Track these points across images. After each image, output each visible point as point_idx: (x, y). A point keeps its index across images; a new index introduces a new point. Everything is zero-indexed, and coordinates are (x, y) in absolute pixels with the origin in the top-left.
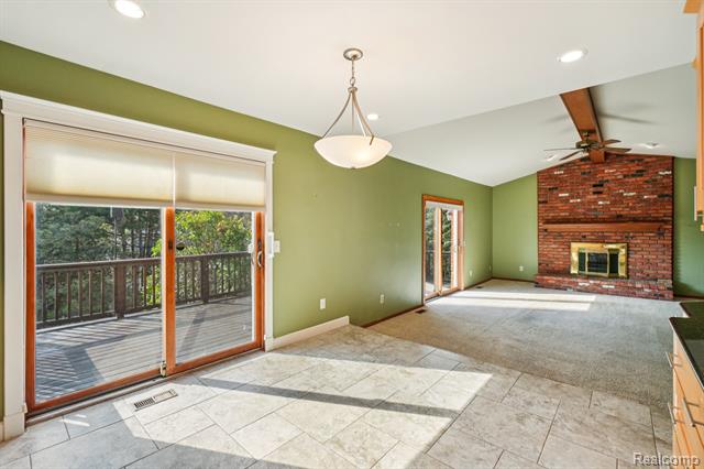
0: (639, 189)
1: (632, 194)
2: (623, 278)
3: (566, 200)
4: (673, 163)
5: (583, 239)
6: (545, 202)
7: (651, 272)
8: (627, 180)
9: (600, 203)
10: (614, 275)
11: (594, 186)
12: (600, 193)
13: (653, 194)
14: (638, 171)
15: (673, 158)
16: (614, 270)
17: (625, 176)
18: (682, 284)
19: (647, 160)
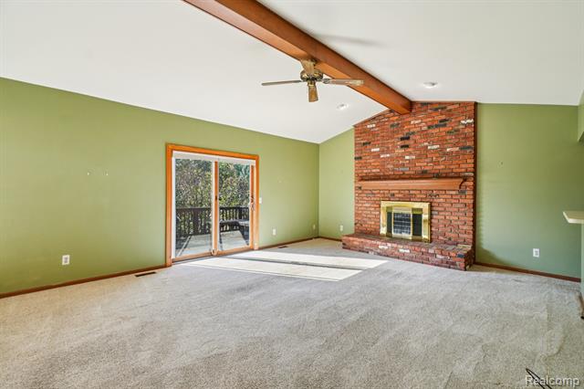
0: (442, 141)
1: (435, 147)
2: (425, 241)
3: (377, 156)
4: (475, 110)
5: (391, 197)
6: (360, 158)
7: (452, 235)
8: (430, 131)
9: (407, 157)
10: (418, 237)
11: (402, 139)
12: (407, 146)
13: (454, 145)
14: (441, 121)
15: (476, 104)
16: (417, 232)
17: (429, 127)
18: (485, 251)
19: (449, 108)
